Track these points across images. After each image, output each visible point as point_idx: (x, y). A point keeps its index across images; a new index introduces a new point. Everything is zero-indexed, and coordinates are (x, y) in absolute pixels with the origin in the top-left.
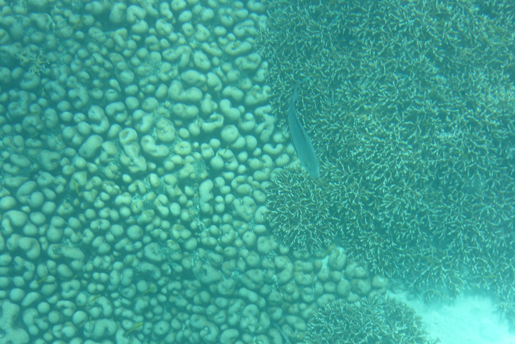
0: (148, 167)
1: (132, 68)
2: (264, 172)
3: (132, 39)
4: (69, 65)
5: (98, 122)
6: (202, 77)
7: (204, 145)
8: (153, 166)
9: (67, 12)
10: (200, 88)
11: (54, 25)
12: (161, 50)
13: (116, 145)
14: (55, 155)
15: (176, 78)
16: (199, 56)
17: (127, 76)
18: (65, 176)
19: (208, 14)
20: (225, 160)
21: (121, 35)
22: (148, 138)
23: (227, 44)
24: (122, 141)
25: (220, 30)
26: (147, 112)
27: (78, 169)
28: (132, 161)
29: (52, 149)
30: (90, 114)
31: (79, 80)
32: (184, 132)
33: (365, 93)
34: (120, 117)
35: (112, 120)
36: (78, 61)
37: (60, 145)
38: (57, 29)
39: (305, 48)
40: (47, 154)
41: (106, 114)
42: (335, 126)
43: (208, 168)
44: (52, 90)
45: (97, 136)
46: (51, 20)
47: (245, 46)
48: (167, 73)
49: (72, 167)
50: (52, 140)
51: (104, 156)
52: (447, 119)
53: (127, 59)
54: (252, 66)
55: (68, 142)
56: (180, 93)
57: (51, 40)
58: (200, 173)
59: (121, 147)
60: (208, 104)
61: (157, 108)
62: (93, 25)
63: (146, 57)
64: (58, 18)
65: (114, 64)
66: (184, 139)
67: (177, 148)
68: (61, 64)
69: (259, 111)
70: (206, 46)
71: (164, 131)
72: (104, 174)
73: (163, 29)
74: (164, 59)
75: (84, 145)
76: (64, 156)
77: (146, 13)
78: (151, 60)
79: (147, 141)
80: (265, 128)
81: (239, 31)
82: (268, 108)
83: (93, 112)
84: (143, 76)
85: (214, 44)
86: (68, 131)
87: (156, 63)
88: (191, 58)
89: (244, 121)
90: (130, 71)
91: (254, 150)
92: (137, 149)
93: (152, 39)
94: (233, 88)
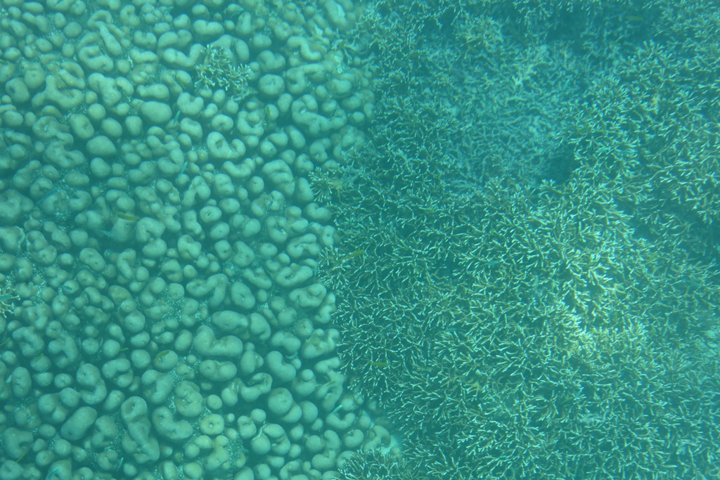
0: (161, 454)
1: (142, 308)
2: (328, 457)
3: (143, 265)
4: (49, 303)
5: (91, 389)
6: (244, 322)
7: (243, 419)
8: (169, 451)
9: (49, 226)
10: (238, 335)
11: (28, 244)
12: (184, 281)
13: (116, 421)
14: (26, 437)
15: (204, 321)
16: (239, 289)
17: (136, 321)
18: (38, 467)
19: (252, 226)
20: (272, 439)
21: (127, 260)
22: (164, 411)
23: (279, 270)
24: (126, 416)
25: (269, 250)
26: (164, 371)
27: (58, 458)
28: (139, 446)
29: (22, 428)
30: (80, 377)
31: (64, 326)
32: (214, 401)
33: (477, 351)
34: (123, 381)
35: (111, 385)
36: (63, 298)
37: (33, 421)
38: (34, 250)
39: (390, 278)
40: (14, 435)
41: (103, 376)
42: (433, 396)
43: (247, 451)
44: (24, 340)
45: (89, 408)
46: (24, 236)
47: (304, 273)
48: (191, 315)
49: (50, 452)
50: (22, 414)
51: (98, 439)
52: (596, 397)
53: (135, 295)
54: (314, 302)
55: (45, 418)
56: (212, 345)
57: (25, 267)
58: (236, 460)
59: (122, 425)
60: (250, 360)
61: (176, 366)
62: (87, 245)
63: (163, 292)
64: (35, 234)
65: (116, 303)
66: (215, 411)
67: (205, 426)
68: (39, 302)
69: (322, 366)
70: (248, 273)
71: (186, 400)
72: (97, 464)
73: (188, 251)
74: (188, 295)
75: (69, 422)
76: (37, 436)
77: (164, 227)
78: (170, 296)
79: (162, 417)
80: (330, 391)
81: (296, 249)
82: (335, 362)
83: (85, 374)
84: (158, 320)
85: (260, 270)
86: (46, 402)
87: (177, 300)
88: (228, 292)
89: (299, 382)
90: (139, 313)
91: (313, 422)
92: (147, 429)
93: (172, 265)
94: (287, 334)
